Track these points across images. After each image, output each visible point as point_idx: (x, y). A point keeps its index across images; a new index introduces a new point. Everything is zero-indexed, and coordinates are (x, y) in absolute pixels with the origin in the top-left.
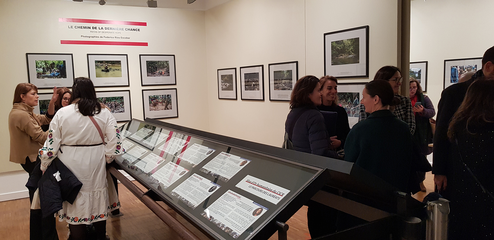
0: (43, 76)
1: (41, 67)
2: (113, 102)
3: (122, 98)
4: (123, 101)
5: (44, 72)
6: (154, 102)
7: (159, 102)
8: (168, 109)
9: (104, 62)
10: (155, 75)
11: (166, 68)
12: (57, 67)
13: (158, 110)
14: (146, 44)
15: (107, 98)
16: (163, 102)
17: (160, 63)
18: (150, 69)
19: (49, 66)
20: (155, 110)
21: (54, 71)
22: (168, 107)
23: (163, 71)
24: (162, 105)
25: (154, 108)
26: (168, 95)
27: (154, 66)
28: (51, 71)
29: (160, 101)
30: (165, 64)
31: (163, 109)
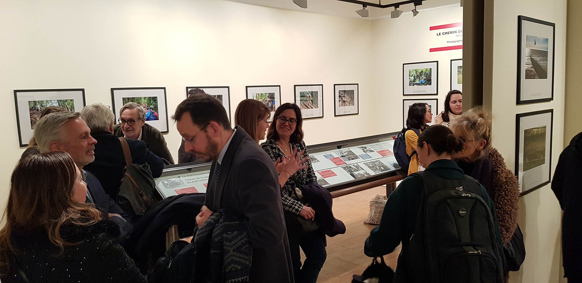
0: (413, 84)
5: (415, 79)
12: (424, 75)
19: (418, 74)
21: (422, 79)
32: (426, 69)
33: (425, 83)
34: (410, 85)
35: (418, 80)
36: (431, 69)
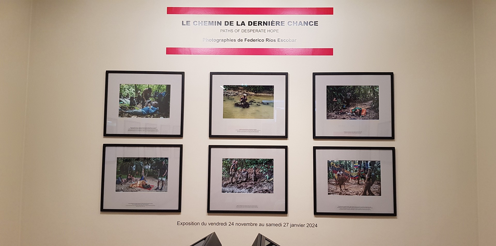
0: (129, 113)
1: (127, 96)
2: (251, 170)
3: (270, 162)
4: (273, 169)
5: (132, 104)
6: (339, 175)
7: (352, 176)
8: (371, 194)
9: (241, 88)
10: (344, 116)
11: (372, 102)
12: (155, 97)
13: (346, 194)
14: (329, 52)
15: (240, 160)
16: (360, 176)
17: (357, 91)
18: (335, 104)
19: (141, 95)
20: (340, 194)
21: (149, 104)
22: (372, 189)
23: (364, 108)
24: (358, 183)
25: (339, 190)
26: (373, 163)
27: (344, 97)
28: (143, 104)
29: (354, 174)
30: (369, 92)
31: (360, 193)
32: (159, 87)
33: (155, 112)
34: (121, 115)
35: (140, 106)
36: (168, 87)
